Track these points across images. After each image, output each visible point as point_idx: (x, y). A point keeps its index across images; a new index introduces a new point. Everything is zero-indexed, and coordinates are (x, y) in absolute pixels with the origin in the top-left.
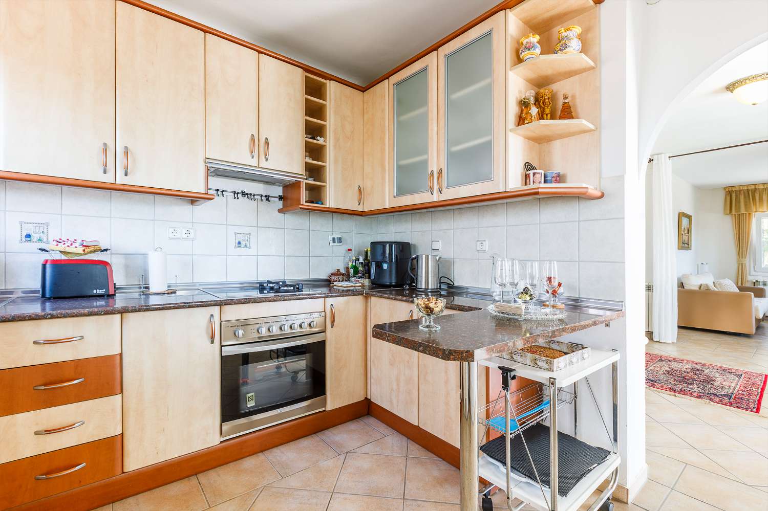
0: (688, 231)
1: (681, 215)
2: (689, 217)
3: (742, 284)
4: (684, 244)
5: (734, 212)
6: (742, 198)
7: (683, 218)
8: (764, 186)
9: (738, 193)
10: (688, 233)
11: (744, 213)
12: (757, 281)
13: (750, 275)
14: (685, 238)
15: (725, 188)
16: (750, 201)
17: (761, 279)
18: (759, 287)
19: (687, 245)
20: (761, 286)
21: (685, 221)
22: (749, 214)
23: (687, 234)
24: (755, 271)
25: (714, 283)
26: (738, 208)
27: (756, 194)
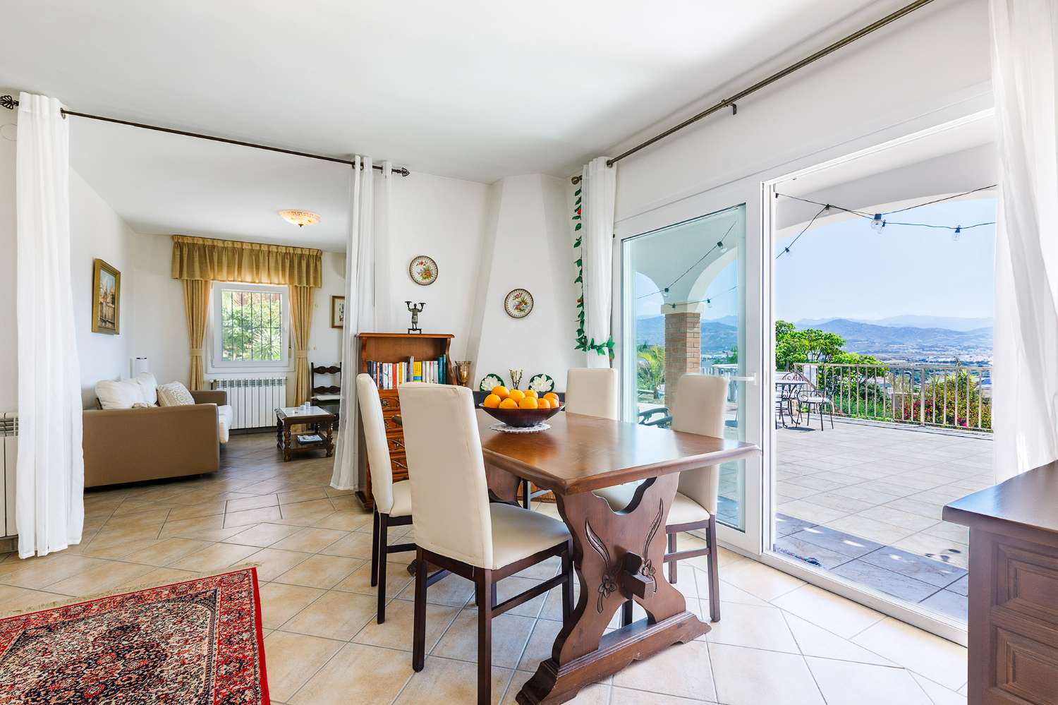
0: (113, 298)
1: (99, 267)
2: (116, 274)
3: (196, 389)
4: (106, 323)
5: (185, 277)
6: (196, 255)
7: (102, 271)
8: (224, 244)
9: (192, 247)
10: (113, 303)
11: (199, 279)
12: (215, 381)
13: (206, 373)
14: (108, 311)
15: (173, 237)
16: (206, 262)
17: (220, 378)
18: (218, 390)
19: (110, 325)
20: (220, 389)
21: (106, 281)
22: (206, 282)
23: (111, 305)
24: (213, 367)
25: (157, 390)
26: (191, 273)
27: (214, 253)
